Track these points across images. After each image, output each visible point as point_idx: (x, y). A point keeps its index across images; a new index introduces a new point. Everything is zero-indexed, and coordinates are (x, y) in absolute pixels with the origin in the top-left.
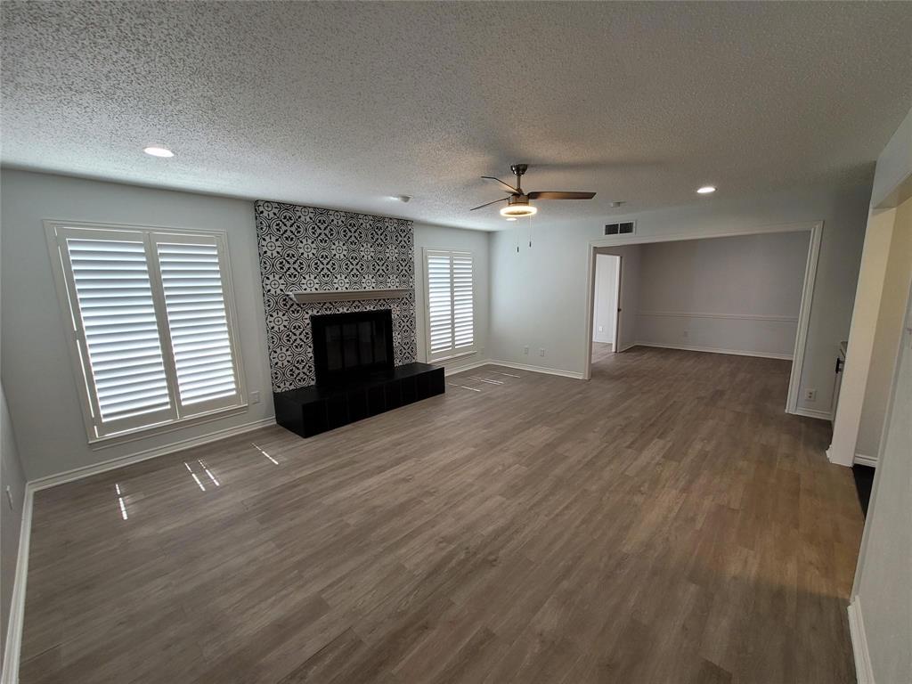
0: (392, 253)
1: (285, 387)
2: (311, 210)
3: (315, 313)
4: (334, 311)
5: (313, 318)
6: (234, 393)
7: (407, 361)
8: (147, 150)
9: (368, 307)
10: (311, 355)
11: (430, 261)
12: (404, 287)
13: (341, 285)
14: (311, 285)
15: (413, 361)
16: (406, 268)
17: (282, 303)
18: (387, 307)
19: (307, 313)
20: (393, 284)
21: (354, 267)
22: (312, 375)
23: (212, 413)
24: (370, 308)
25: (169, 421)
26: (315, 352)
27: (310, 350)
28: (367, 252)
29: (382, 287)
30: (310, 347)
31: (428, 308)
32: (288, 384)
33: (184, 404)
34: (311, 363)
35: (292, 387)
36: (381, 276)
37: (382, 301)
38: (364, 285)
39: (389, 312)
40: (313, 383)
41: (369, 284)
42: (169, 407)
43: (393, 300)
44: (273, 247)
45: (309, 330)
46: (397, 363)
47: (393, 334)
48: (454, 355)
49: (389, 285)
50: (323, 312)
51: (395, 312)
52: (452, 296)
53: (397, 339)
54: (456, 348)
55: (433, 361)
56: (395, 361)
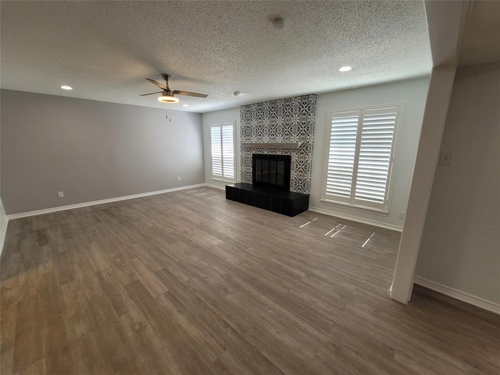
0: (295, 120)
2: (256, 105)
3: (254, 152)
4: (262, 153)
5: (253, 155)
7: (299, 191)
9: (278, 153)
11: (333, 122)
12: (302, 142)
13: (266, 140)
14: (254, 140)
15: (304, 192)
16: (306, 129)
17: (244, 147)
18: (289, 154)
20: (294, 139)
21: (273, 130)
22: (252, 179)
23: (229, 182)
24: (279, 153)
25: (222, 180)
29: (287, 141)
30: (252, 167)
32: (244, 180)
33: (224, 176)
34: (252, 174)
35: (245, 182)
36: (287, 134)
37: (286, 150)
38: (277, 140)
39: (290, 157)
40: (252, 183)
41: (279, 139)
43: (294, 150)
45: (252, 159)
46: (292, 189)
47: (292, 171)
48: (352, 204)
49: (291, 140)
50: (258, 153)
51: (294, 158)
52: (357, 152)
53: (293, 175)
54: (356, 198)
55: (327, 200)
56: (291, 188)
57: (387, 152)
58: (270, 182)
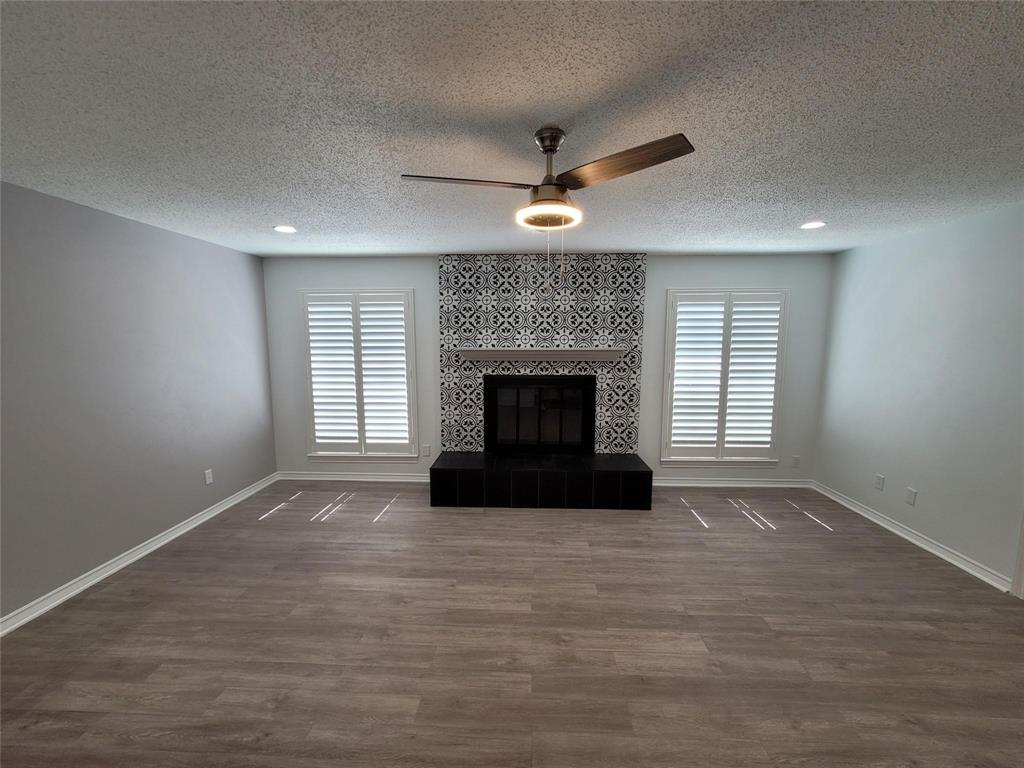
0: (605, 300)
1: (452, 447)
3: (490, 372)
4: (513, 372)
5: (486, 377)
6: (407, 441)
7: (618, 450)
8: (278, 229)
9: (560, 371)
10: (481, 418)
11: (679, 309)
12: (622, 346)
13: (525, 341)
14: (487, 341)
15: (630, 451)
16: (629, 320)
17: (454, 359)
18: (589, 372)
19: (481, 371)
20: (603, 341)
21: (545, 320)
22: (482, 440)
23: (387, 456)
25: (357, 454)
26: (486, 415)
27: (481, 412)
28: (565, 301)
29: (585, 346)
30: (481, 409)
31: (671, 377)
32: (453, 444)
33: (368, 441)
34: (482, 425)
35: (457, 449)
36: (585, 330)
37: (583, 364)
38: (557, 342)
39: (592, 378)
40: (481, 449)
41: (564, 341)
42: (356, 441)
43: (603, 364)
44: (451, 300)
45: (481, 390)
46: (600, 448)
47: (598, 409)
48: (720, 456)
49: (596, 343)
50: (499, 372)
51: (603, 380)
52: (725, 364)
53: (603, 416)
54: (726, 446)
55: (673, 458)
56: (597, 446)
57: (770, 363)
58: (542, 440)
